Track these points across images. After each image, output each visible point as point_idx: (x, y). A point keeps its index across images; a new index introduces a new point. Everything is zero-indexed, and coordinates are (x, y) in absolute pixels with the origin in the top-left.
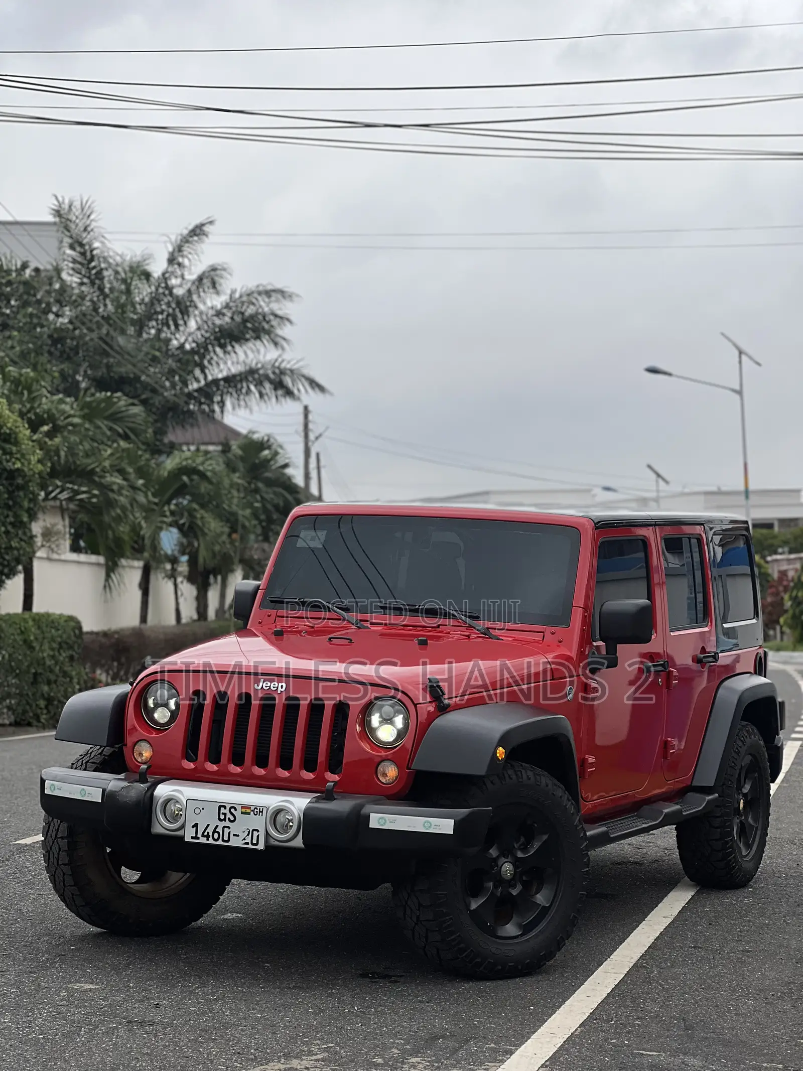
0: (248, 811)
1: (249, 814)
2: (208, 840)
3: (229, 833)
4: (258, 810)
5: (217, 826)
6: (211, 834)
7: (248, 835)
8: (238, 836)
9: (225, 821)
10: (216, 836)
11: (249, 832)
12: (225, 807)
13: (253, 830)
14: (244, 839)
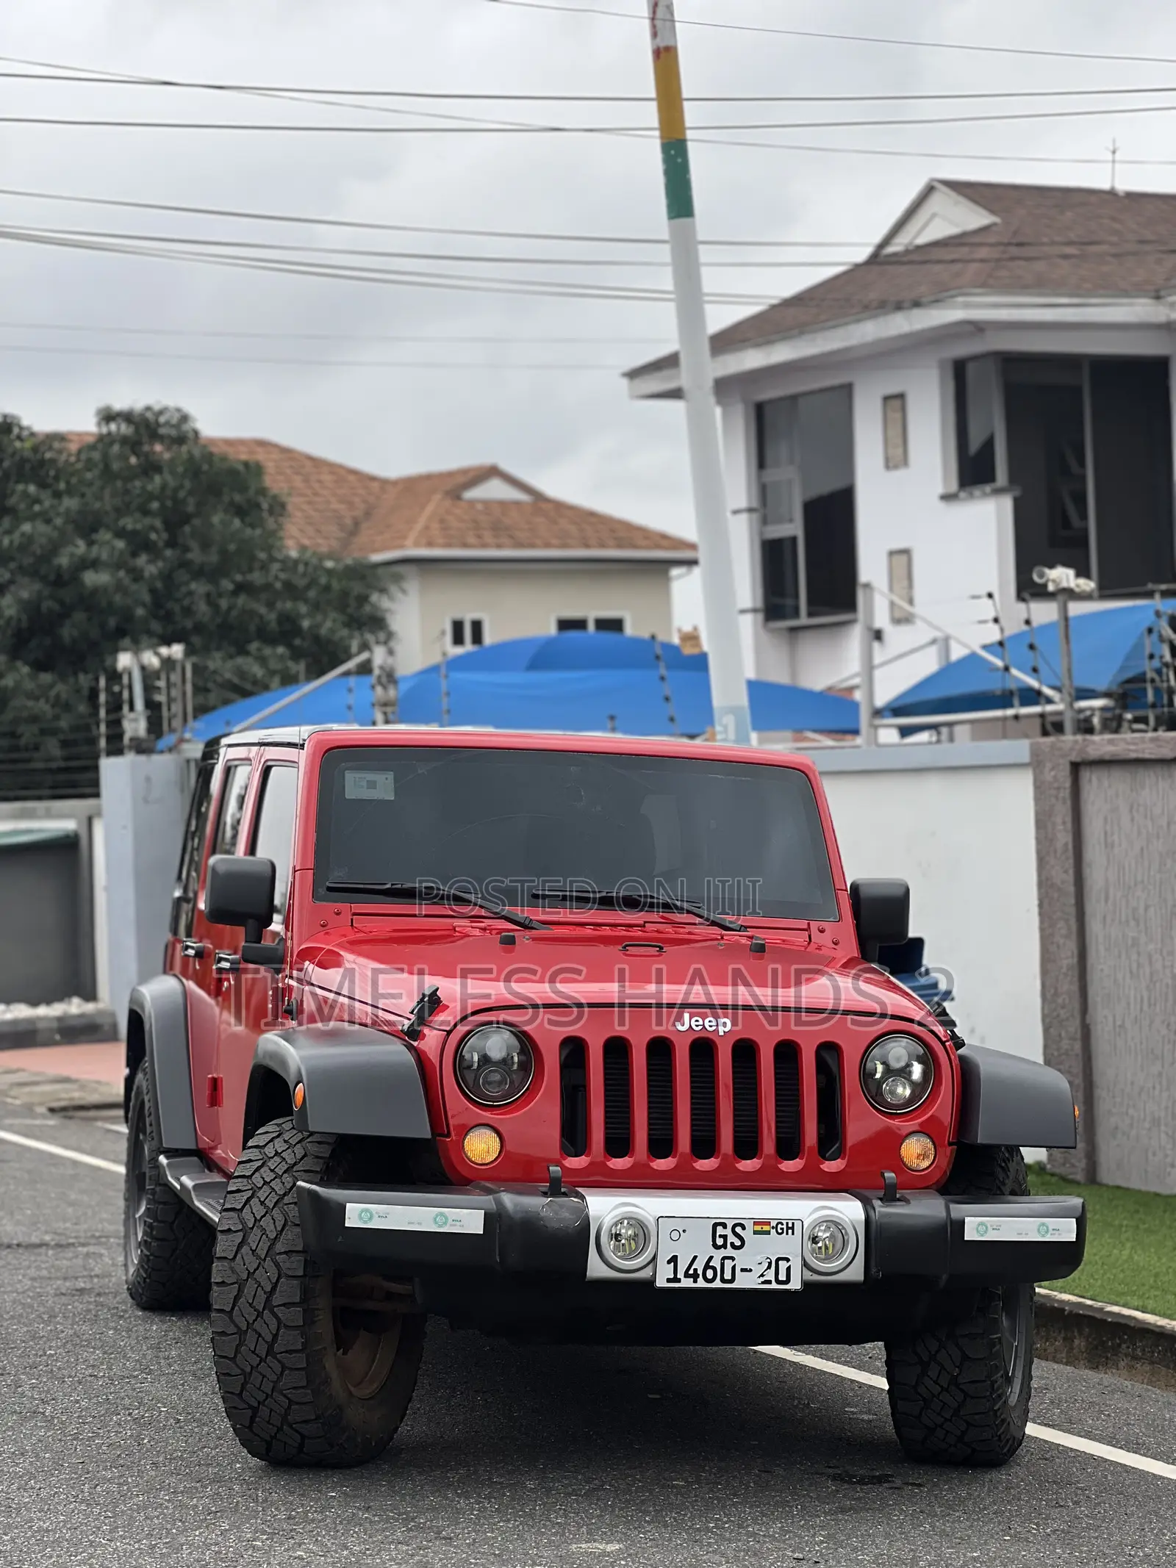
0: (766, 1228)
1: (768, 1233)
2: (695, 1281)
4: (785, 1227)
5: (711, 1258)
6: (700, 1272)
7: (769, 1267)
8: (751, 1270)
9: (725, 1248)
10: (710, 1274)
11: (770, 1264)
12: (724, 1226)
13: (778, 1260)
14: (762, 1275)
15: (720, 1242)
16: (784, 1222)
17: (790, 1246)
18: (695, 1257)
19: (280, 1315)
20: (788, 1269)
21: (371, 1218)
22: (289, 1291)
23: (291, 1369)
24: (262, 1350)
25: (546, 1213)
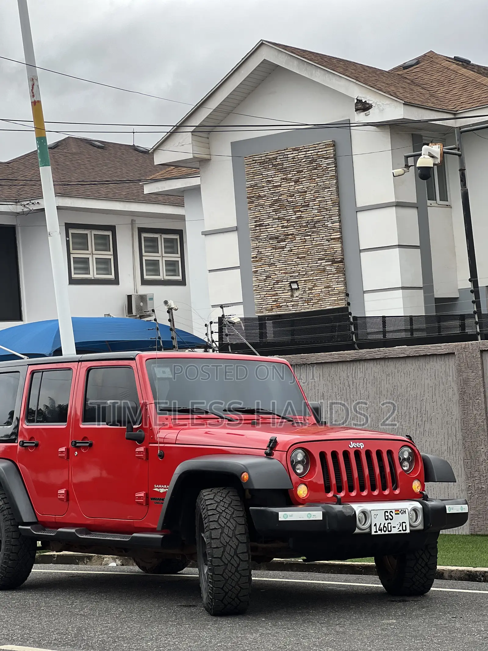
0: (398, 512)
1: (399, 514)
2: (381, 532)
3: (391, 526)
6: (382, 529)
7: (400, 526)
8: (395, 527)
10: (385, 529)
11: (400, 524)
12: (387, 512)
14: (399, 529)
15: (387, 518)
16: (403, 510)
17: (405, 518)
18: (381, 523)
19: (240, 557)
20: (406, 526)
21: (287, 517)
22: (242, 548)
23: (244, 576)
24: (233, 570)
25: (344, 511)
